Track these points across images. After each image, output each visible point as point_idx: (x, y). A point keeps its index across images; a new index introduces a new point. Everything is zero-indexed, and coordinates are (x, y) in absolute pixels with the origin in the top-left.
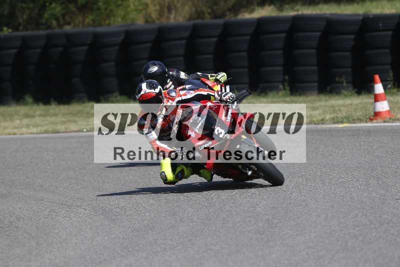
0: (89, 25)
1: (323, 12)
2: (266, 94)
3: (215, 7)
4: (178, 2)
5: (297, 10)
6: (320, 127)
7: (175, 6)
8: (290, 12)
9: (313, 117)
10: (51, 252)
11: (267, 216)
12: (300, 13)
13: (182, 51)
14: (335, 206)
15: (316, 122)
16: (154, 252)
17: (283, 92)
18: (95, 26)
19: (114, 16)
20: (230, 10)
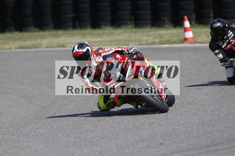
9: (148, 41)
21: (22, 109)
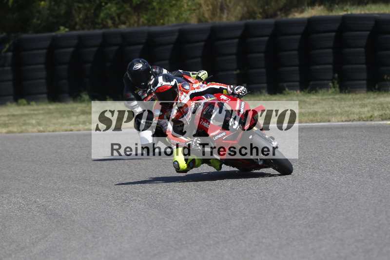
0: (144, 25)
1: (371, 12)
2: (316, 91)
3: (266, 7)
4: (230, 2)
5: (347, 10)
6: (368, 123)
7: (228, 6)
8: (339, 12)
9: (361, 114)
10: (107, 245)
11: (317, 211)
12: (349, 13)
13: (234, 50)
14: (384, 201)
15: (365, 119)
16: (207, 245)
17: (333, 90)
18: (149, 26)
19: (167, 16)
20: (281, 10)
21: (155, 227)
